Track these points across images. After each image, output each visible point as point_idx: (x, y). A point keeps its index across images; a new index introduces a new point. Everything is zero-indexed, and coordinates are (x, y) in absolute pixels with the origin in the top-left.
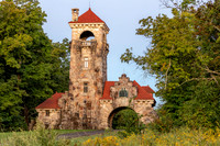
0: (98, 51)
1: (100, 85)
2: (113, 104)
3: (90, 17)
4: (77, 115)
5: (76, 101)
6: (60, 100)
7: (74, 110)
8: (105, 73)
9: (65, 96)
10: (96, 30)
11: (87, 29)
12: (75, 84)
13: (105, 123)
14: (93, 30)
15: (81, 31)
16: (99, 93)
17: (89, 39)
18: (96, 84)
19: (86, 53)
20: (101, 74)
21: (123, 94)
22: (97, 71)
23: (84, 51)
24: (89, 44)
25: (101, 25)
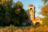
3: (32, 6)
5: (29, 21)
7: (29, 23)
9: (27, 20)
10: (33, 8)
11: (31, 8)
12: (29, 18)
18: (33, 18)
22: (33, 15)
25: (34, 7)
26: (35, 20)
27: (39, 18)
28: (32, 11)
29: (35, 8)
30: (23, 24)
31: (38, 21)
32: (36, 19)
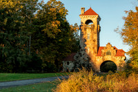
0: (95, 30)
2: (103, 59)
5: (83, 57)
6: (75, 57)
8: (98, 42)
9: (77, 55)
10: (94, 19)
13: (98, 69)
16: (95, 52)
17: (90, 24)
18: (94, 48)
19: (88, 31)
20: (96, 43)
22: (94, 41)
24: (90, 27)
25: (97, 16)
26: (100, 55)
27: (112, 48)
28: (92, 29)
29: (99, 19)
30: (64, 64)
31: (108, 58)
32: (103, 51)
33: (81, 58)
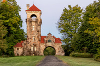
0: (38, 23)
1: (40, 37)
2: (45, 45)
3: (34, 8)
4: (31, 49)
5: (30, 44)
6: (23, 44)
7: (29, 48)
9: (25, 42)
11: (33, 13)
12: (29, 37)
13: (42, 53)
14: (36, 14)
15: (31, 14)
16: (39, 41)
18: (38, 37)
19: (33, 24)
21: (49, 41)
22: (38, 31)
23: (33, 23)
24: (35, 20)
25: (40, 12)
26: (43, 43)
31: (50, 44)
33: (29, 45)
